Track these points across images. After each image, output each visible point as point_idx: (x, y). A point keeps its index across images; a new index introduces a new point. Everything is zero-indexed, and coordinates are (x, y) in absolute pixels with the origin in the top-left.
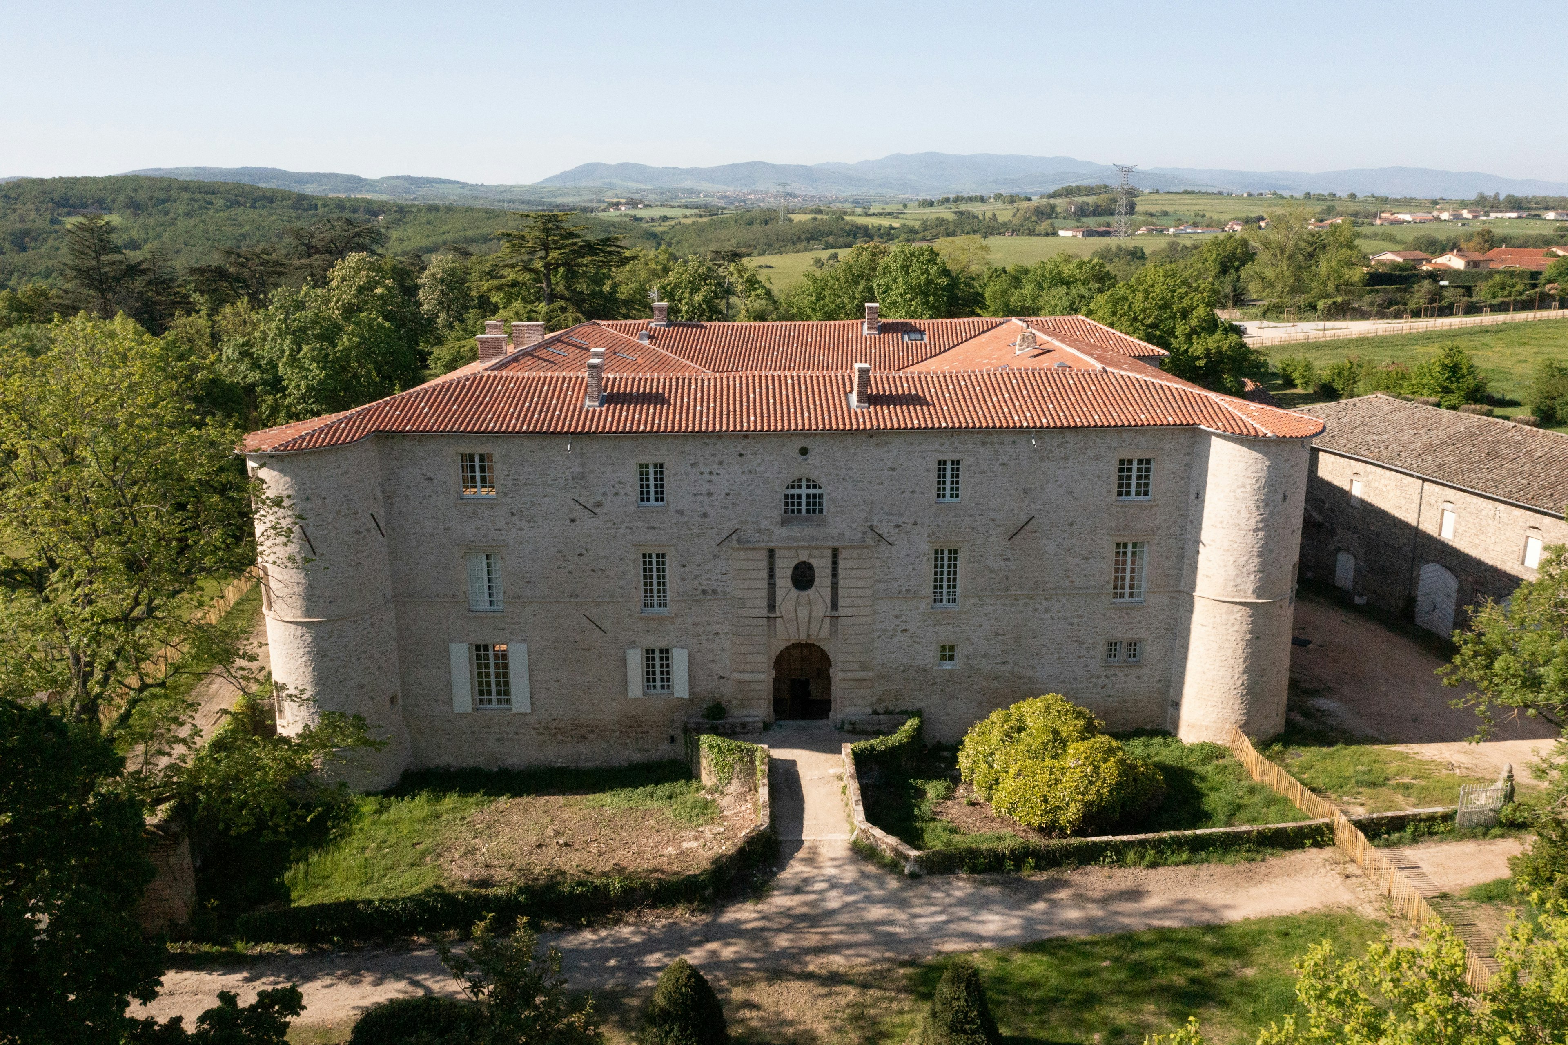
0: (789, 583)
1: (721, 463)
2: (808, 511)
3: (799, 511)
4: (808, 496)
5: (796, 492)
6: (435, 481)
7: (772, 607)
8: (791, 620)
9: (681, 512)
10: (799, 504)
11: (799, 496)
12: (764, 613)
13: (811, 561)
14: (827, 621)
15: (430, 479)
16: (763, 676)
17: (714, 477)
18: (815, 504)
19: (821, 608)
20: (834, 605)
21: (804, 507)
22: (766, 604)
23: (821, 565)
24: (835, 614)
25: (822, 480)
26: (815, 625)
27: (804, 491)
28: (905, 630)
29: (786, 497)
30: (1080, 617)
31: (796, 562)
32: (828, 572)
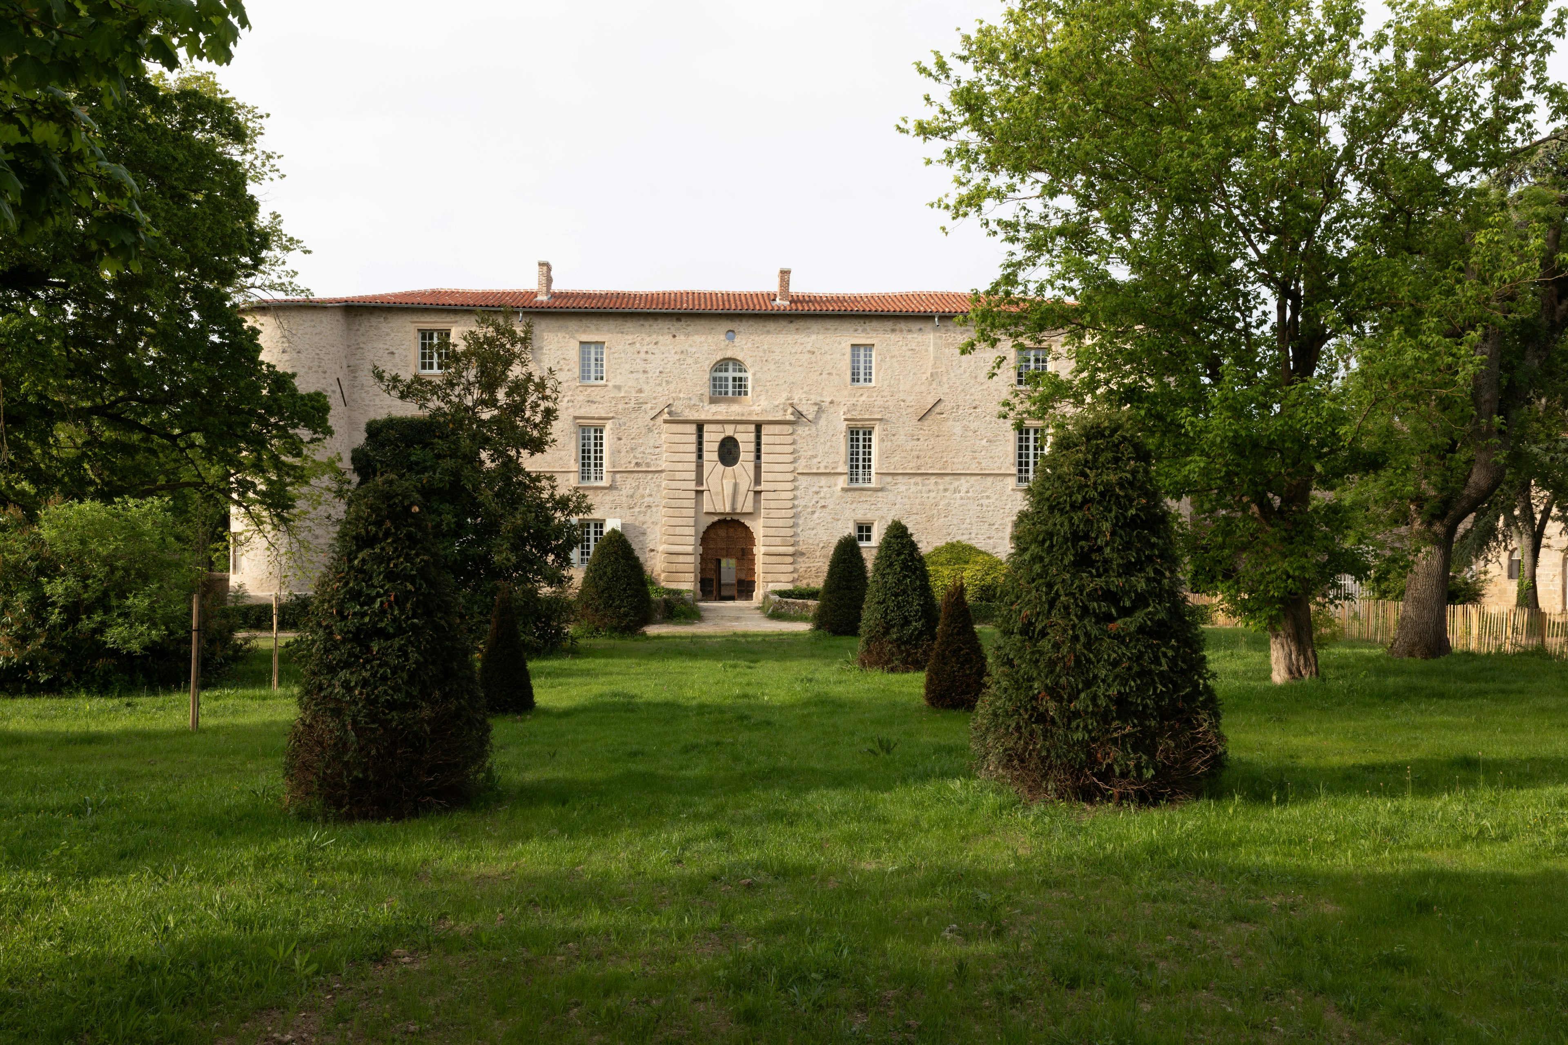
0: (715, 456)
1: (656, 343)
2: (734, 393)
3: (726, 393)
4: (734, 379)
5: (723, 374)
6: (397, 356)
7: (699, 480)
8: (717, 494)
9: (618, 388)
10: (726, 386)
11: (726, 379)
12: (692, 485)
13: (736, 436)
14: (751, 494)
15: (392, 353)
16: (690, 549)
17: (649, 356)
18: (740, 385)
19: (746, 484)
20: (758, 480)
21: (730, 390)
22: (694, 477)
23: (745, 439)
24: (758, 488)
25: (748, 363)
26: (740, 499)
27: (731, 374)
28: (824, 507)
29: (715, 379)
30: (988, 497)
31: (722, 436)
32: (752, 447)
